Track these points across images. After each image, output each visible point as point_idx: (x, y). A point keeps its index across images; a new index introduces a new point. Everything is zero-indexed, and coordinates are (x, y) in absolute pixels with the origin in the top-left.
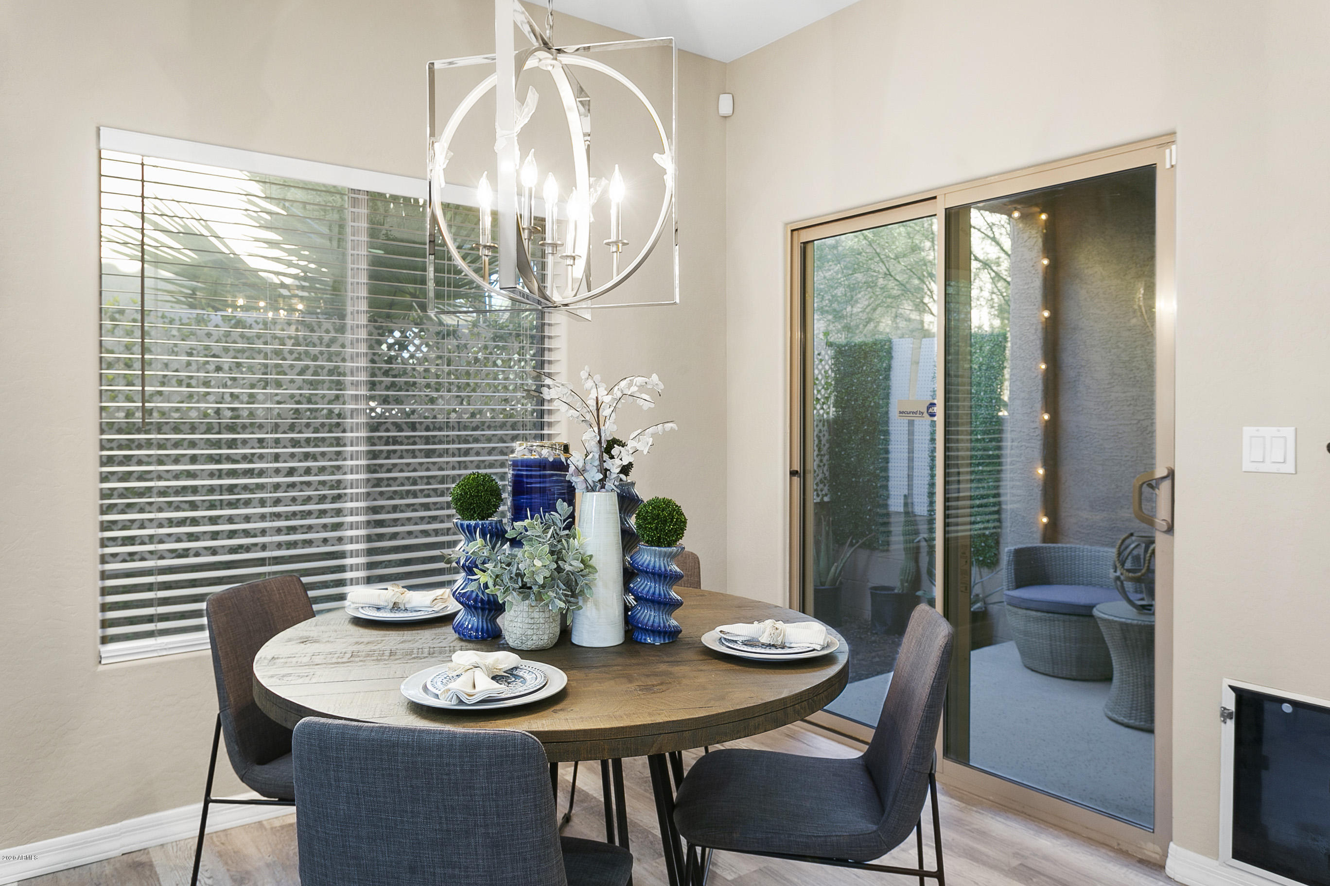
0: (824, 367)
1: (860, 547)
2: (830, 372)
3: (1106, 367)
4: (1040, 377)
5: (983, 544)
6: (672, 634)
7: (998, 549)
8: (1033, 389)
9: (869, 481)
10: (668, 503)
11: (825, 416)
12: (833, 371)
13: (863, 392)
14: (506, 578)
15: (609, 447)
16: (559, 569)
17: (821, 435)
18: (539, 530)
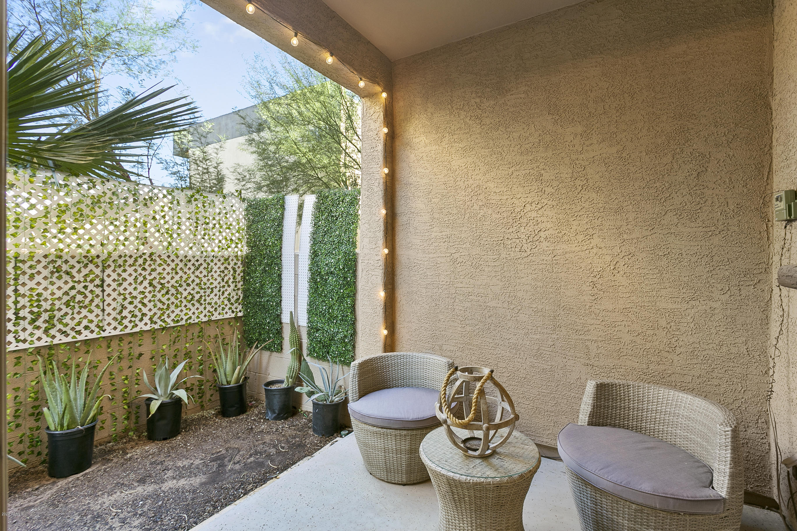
0: (237, 216)
1: (262, 349)
2: (243, 220)
3: (428, 212)
4: (382, 220)
5: (344, 349)
7: (354, 352)
8: (377, 229)
9: (268, 301)
11: (239, 252)
12: (245, 219)
13: (265, 234)
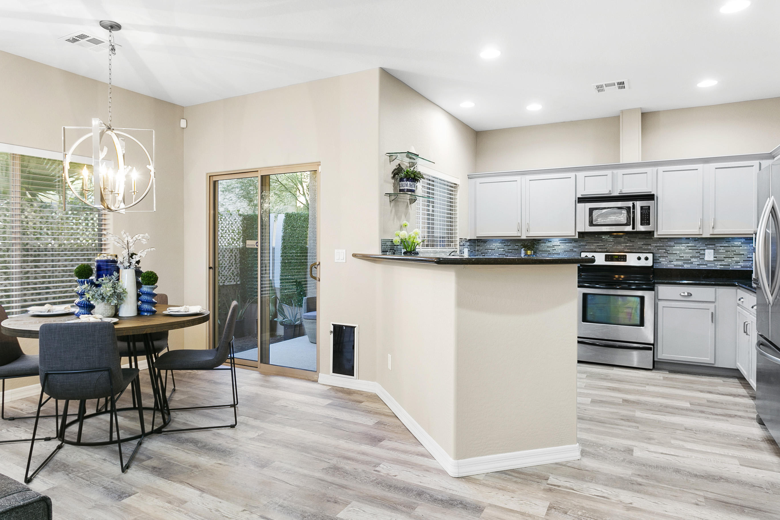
0: (237, 225)
2: (240, 227)
6: (154, 312)
10: (152, 272)
11: (238, 246)
12: (241, 226)
14: (96, 295)
15: (132, 256)
16: (115, 292)
17: (236, 255)
18: (108, 281)
